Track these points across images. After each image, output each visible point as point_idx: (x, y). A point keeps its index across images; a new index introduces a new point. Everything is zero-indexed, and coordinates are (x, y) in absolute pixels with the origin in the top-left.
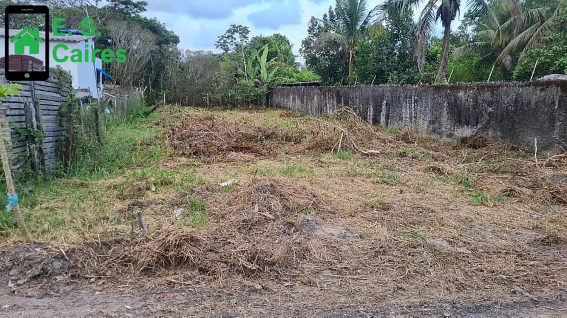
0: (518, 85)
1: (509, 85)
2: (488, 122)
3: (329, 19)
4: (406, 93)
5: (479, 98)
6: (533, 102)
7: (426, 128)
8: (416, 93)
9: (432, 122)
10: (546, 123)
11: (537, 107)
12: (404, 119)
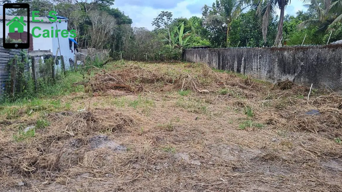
0: (319, 47)
1: (313, 47)
2: (301, 72)
3: (216, 6)
4: (255, 52)
5: (296, 56)
6: (328, 58)
7: (265, 75)
8: (261, 53)
9: (269, 72)
10: (335, 73)
11: (330, 62)
12: (253, 69)
